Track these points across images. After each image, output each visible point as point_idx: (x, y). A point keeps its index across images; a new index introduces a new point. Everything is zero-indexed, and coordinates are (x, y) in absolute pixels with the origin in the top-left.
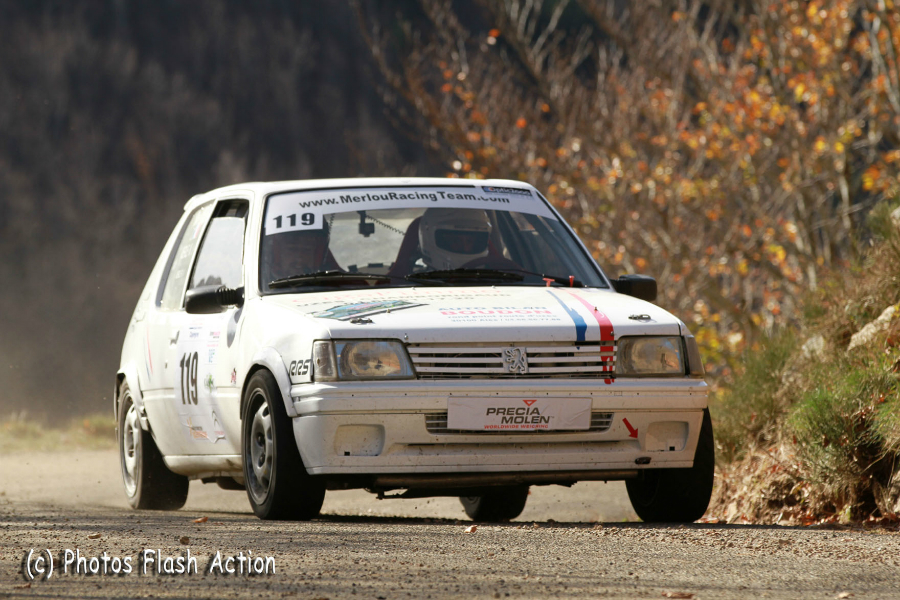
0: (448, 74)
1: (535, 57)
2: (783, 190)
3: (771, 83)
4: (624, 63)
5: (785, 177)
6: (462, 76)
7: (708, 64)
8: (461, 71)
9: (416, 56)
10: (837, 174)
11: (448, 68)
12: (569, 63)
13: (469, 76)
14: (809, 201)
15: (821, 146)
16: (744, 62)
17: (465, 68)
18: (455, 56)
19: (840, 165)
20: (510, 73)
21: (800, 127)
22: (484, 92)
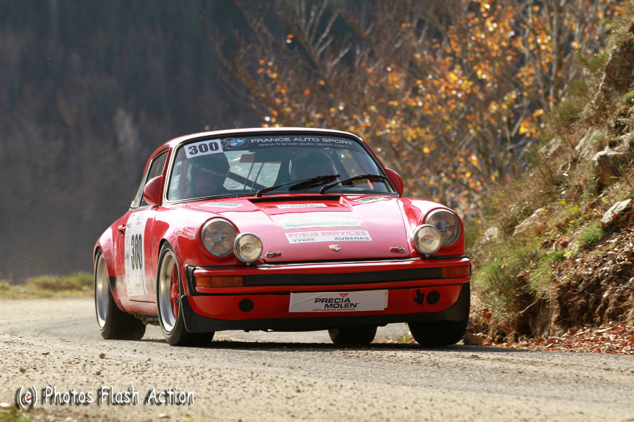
0: (262, 62)
1: (316, 52)
2: (470, 135)
3: (463, 68)
4: (371, 54)
5: (470, 126)
6: (270, 64)
7: (423, 56)
8: (270, 60)
9: (242, 51)
10: (503, 124)
11: (262, 58)
12: (337, 56)
13: (275, 63)
14: (486, 141)
15: (494, 107)
16: (445, 55)
17: (273, 59)
18: (266, 51)
19: (505, 119)
20: (300, 62)
21: (481, 96)
22: (284, 74)
